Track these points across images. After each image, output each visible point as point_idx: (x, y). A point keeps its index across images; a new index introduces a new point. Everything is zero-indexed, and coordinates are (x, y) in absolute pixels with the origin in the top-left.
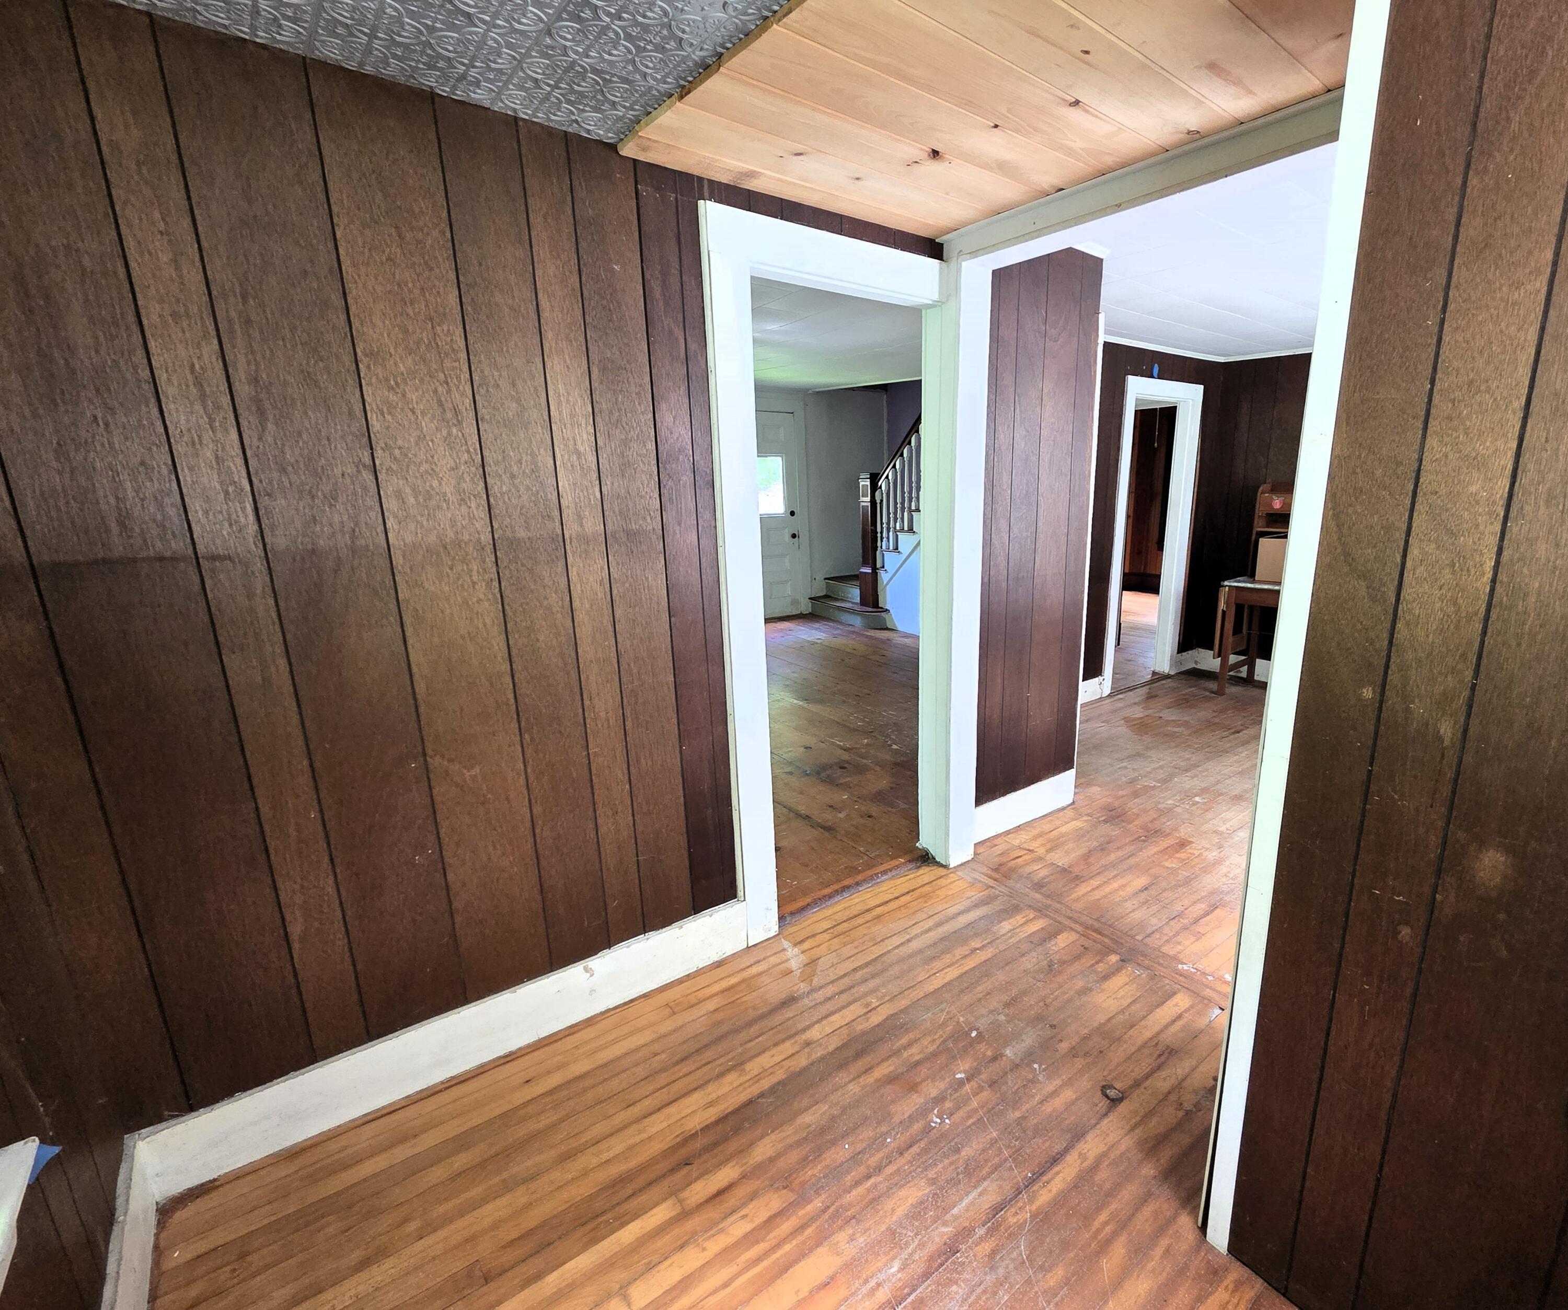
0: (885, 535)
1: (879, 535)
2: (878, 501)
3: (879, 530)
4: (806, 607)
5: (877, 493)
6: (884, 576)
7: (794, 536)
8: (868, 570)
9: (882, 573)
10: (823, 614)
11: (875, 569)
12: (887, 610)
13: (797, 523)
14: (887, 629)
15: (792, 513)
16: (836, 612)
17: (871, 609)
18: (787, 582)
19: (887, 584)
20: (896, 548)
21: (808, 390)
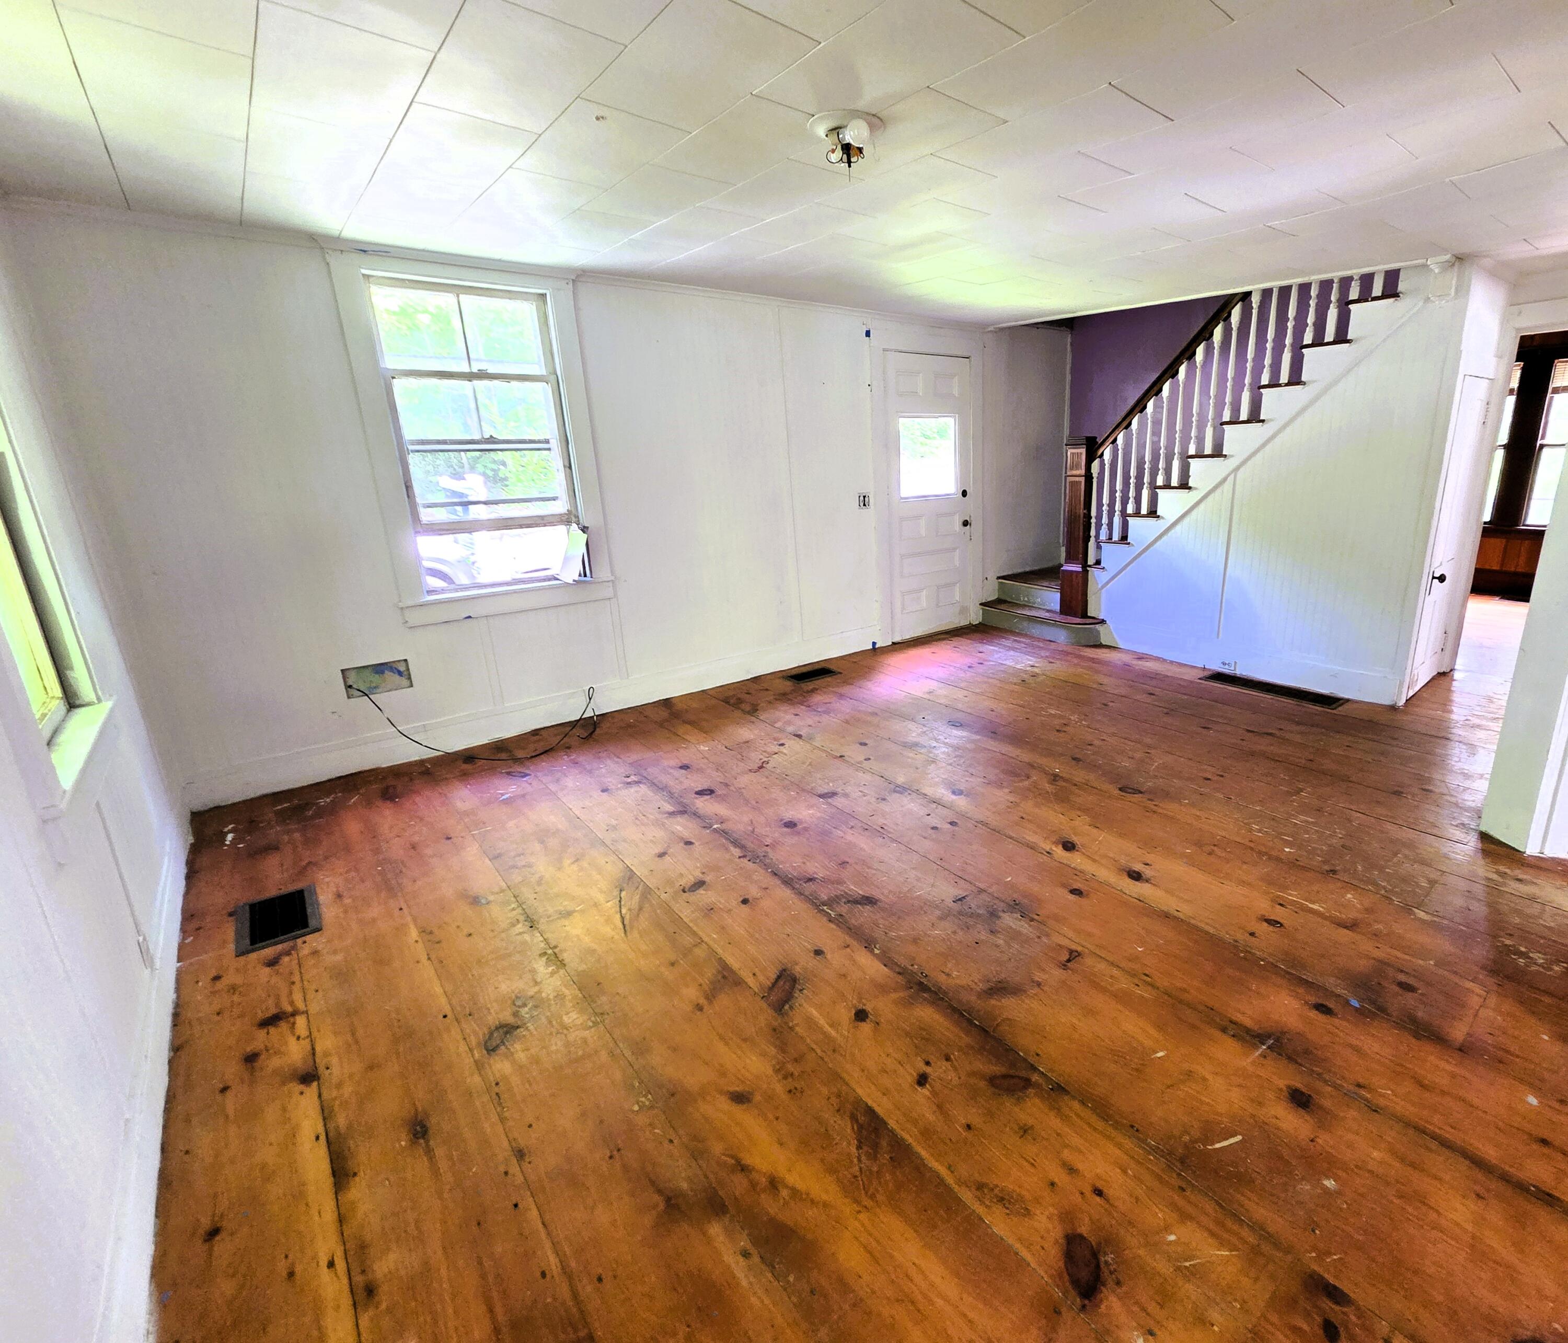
0: (1105, 520)
1: (1093, 521)
2: (1095, 475)
3: (1094, 513)
4: (975, 616)
5: (1095, 465)
6: (1097, 578)
7: (966, 523)
8: (1077, 568)
9: (1093, 573)
10: (1006, 625)
11: (1085, 566)
12: (1103, 622)
13: (971, 508)
14: (1101, 646)
15: (964, 493)
16: (1025, 624)
17: (1078, 620)
18: (954, 584)
19: (1103, 587)
20: (1124, 538)
21: (988, 325)
